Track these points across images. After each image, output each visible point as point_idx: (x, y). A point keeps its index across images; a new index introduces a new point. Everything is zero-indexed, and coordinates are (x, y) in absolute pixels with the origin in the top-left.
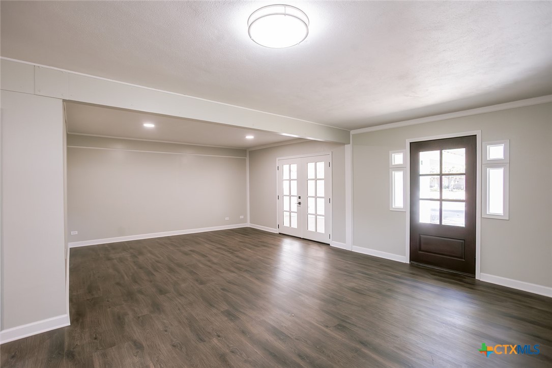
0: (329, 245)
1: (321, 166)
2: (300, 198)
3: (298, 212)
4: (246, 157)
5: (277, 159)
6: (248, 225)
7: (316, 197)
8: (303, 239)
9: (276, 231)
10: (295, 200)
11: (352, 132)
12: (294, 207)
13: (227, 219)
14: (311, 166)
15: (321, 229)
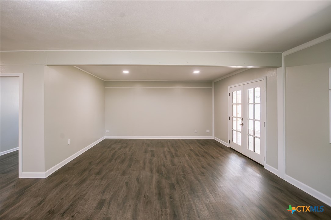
0: (264, 167)
1: (258, 90)
2: (243, 119)
3: (242, 132)
4: (212, 87)
5: (229, 87)
6: (213, 137)
7: (254, 120)
8: (245, 156)
9: (228, 145)
10: (240, 121)
11: (284, 54)
12: (240, 128)
13: (196, 131)
14: (251, 90)
15: (258, 151)
